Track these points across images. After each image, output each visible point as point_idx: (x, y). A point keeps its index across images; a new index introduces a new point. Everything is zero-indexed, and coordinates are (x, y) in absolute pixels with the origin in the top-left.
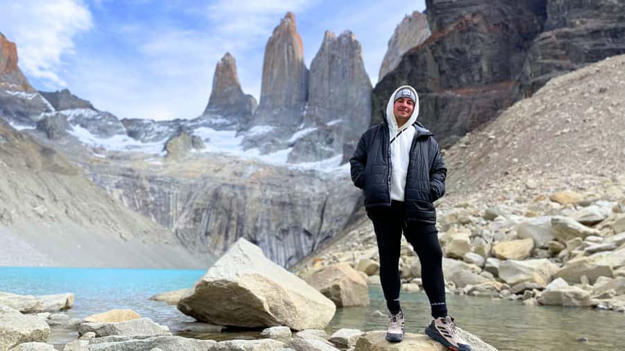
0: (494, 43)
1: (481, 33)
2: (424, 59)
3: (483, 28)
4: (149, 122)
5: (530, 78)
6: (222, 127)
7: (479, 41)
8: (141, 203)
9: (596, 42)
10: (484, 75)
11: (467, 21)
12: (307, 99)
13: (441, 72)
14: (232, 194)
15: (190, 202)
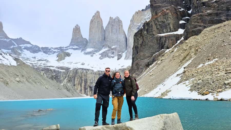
0: (174, 19)
1: (169, 16)
2: (152, 24)
3: (170, 14)
4: (50, 48)
5: (190, 29)
6: (76, 49)
7: (169, 18)
8: (51, 75)
9: (211, 17)
10: (171, 29)
11: (165, 12)
12: (105, 39)
13: (157, 29)
14: (82, 72)
15: (68, 75)
